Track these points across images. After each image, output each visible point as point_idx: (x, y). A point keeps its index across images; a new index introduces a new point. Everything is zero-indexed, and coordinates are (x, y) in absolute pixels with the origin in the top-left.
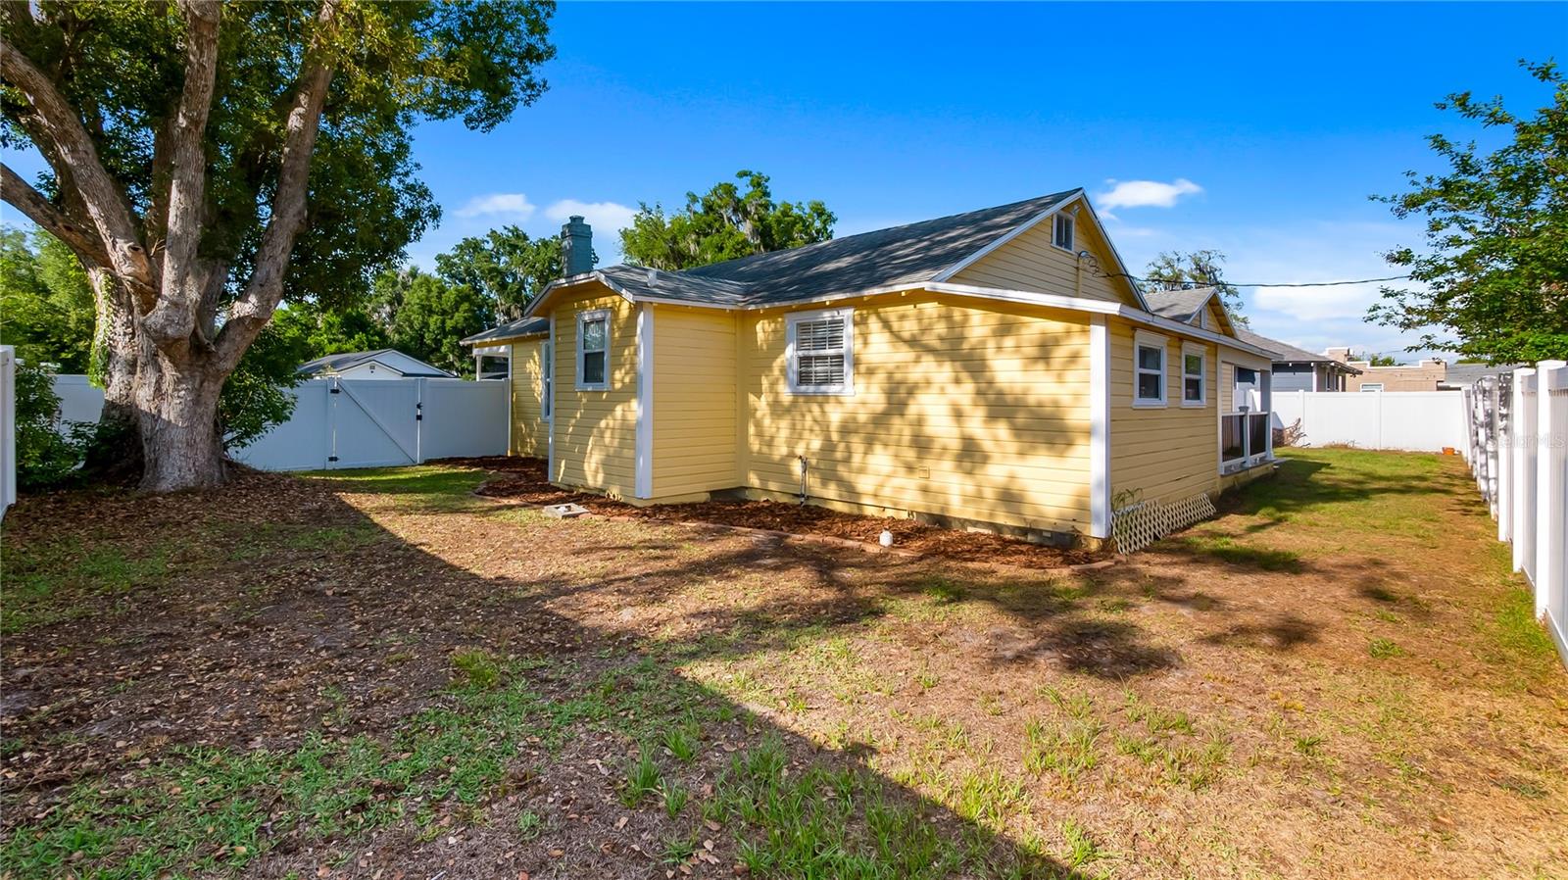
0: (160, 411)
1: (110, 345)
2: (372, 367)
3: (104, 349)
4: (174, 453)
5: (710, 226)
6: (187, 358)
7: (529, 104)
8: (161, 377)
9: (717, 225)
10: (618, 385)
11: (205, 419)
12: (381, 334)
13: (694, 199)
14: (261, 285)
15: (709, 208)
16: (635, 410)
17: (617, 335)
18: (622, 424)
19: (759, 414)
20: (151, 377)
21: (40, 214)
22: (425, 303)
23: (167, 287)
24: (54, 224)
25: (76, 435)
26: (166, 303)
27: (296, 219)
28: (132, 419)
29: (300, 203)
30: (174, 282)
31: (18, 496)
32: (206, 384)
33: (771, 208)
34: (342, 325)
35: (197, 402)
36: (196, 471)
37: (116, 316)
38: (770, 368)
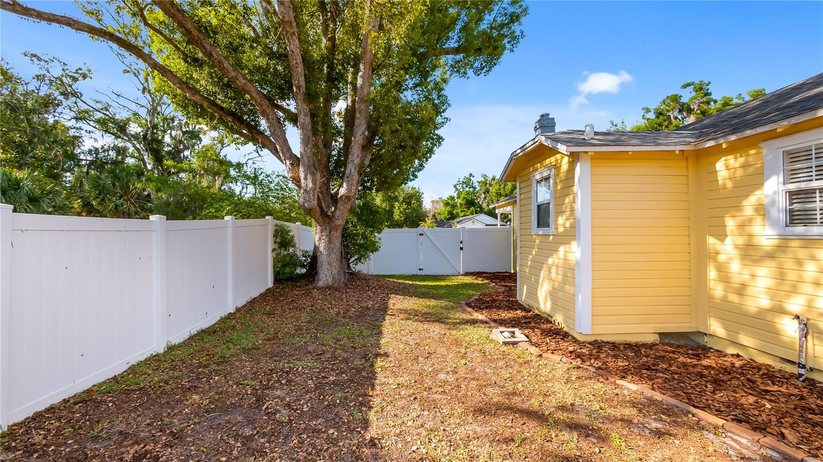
2: (473, 222)
5: (660, 125)
7: (513, 51)
9: (666, 123)
10: (561, 230)
11: (335, 250)
12: (480, 207)
13: (648, 110)
15: (659, 114)
16: (574, 252)
17: (559, 187)
18: (564, 263)
19: (722, 258)
22: (498, 191)
27: (361, 137)
29: (363, 127)
31: (274, 283)
33: (712, 103)
34: (466, 204)
36: (333, 277)
38: (739, 208)
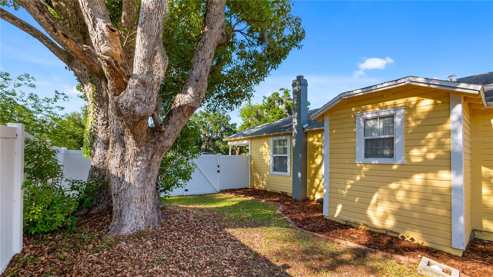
0: (123, 175)
1: (94, 131)
3: (91, 133)
4: (132, 206)
6: (145, 135)
8: (124, 151)
14: (197, 81)
20: (118, 151)
21: (45, 20)
23: (138, 67)
24: (55, 30)
25: (73, 188)
26: (136, 81)
28: (106, 179)
30: (144, 60)
32: (155, 157)
35: (148, 170)
37: (98, 113)
